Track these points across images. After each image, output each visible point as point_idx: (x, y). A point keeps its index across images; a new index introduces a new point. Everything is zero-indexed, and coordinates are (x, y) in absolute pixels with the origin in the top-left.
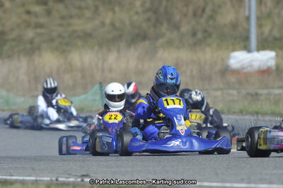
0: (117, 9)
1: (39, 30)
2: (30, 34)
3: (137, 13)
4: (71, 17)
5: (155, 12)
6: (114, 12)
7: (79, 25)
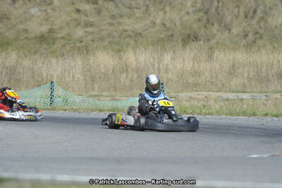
0: (167, 9)
1: (89, 29)
2: (80, 33)
3: (188, 13)
4: (121, 16)
5: (206, 13)
6: (165, 13)
7: (129, 24)
